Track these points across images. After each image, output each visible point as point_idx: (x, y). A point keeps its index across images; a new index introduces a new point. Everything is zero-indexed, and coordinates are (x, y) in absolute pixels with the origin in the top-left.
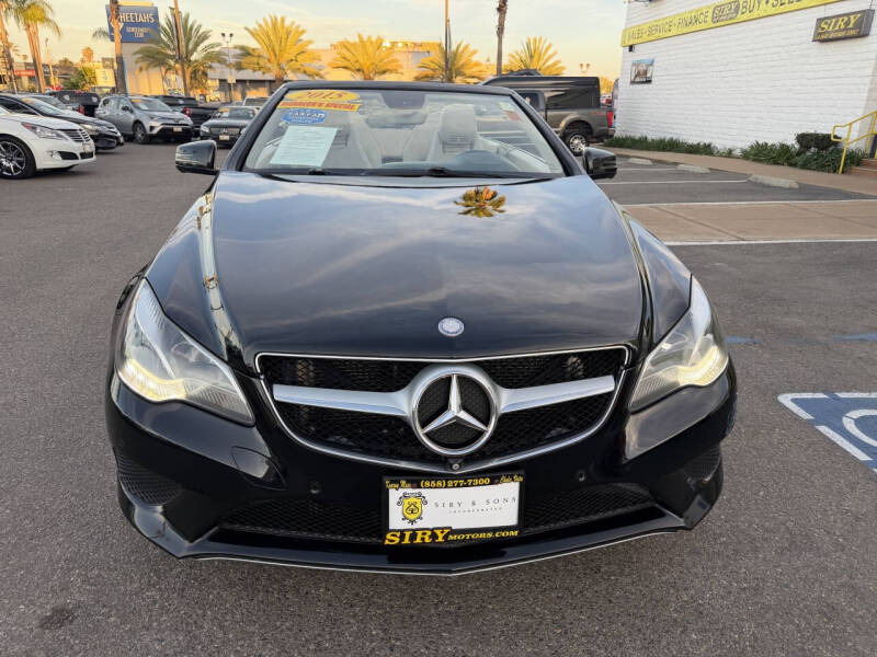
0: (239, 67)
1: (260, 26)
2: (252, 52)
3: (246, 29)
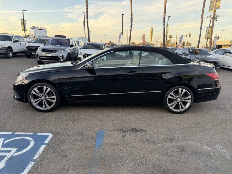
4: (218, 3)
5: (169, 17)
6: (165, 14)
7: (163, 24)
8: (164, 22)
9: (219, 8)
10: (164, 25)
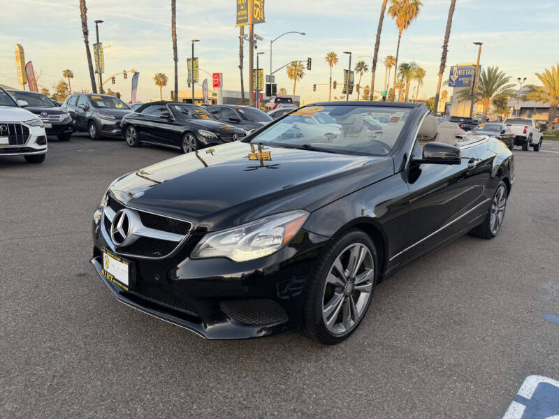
0: (525, 99)
1: (548, 72)
2: (536, 89)
3: (536, 74)
4: (258, 10)
5: (100, 22)
6: (85, 12)
7: (84, 39)
8: (86, 33)
9: (262, 21)
10: (87, 42)
